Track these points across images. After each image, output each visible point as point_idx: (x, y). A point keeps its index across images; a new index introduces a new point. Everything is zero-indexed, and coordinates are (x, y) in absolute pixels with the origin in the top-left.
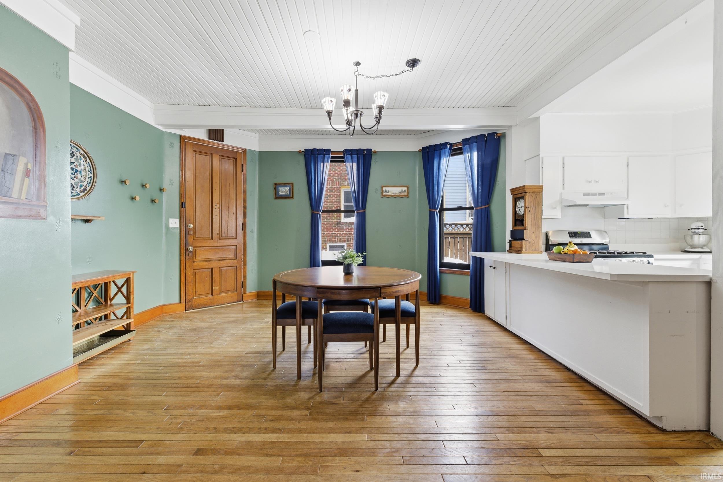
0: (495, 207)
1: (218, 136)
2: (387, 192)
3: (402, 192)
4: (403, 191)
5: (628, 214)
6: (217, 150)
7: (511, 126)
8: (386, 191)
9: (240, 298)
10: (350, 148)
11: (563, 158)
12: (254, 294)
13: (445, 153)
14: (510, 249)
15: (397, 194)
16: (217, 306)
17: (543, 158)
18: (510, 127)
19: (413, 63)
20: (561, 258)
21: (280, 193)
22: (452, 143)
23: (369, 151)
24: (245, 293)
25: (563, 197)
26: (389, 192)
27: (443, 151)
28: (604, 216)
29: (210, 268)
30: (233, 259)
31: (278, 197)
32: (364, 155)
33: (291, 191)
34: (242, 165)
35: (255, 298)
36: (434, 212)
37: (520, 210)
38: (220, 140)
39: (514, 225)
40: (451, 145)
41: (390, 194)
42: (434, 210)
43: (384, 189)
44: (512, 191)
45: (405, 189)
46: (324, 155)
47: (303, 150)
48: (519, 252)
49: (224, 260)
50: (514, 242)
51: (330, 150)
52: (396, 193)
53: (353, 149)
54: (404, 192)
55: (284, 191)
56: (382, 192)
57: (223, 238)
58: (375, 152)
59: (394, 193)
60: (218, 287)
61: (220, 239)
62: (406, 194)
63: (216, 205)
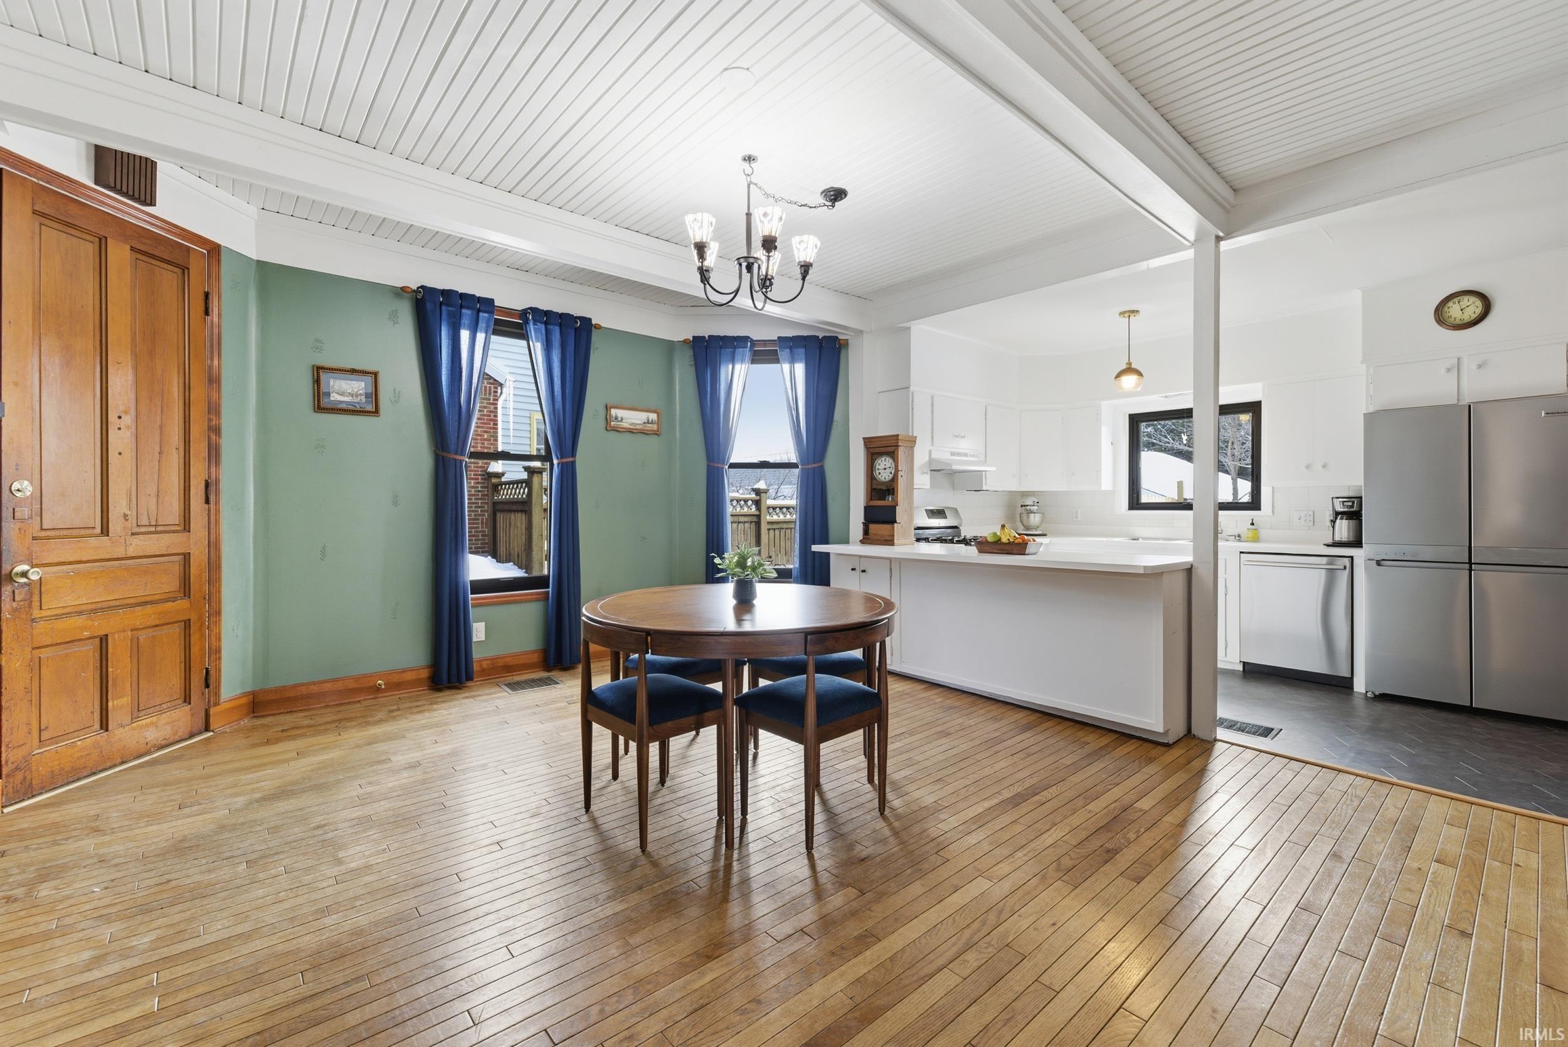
0: (831, 464)
1: (137, 181)
2: (619, 419)
3: (648, 423)
4: (650, 420)
5: (986, 484)
6: (125, 229)
7: (862, 332)
8: (616, 418)
9: (201, 723)
10: (544, 306)
11: (932, 397)
12: (243, 701)
13: (743, 355)
14: (864, 538)
15: (638, 427)
16: (123, 763)
17: (913, 393)
18: (860, 333)
19: (836, 195)
20: (1000, 550)
21: (335, 397)
22: (754, 339)
23: (587, 321)
24: (217, 704)
25: (933, 456)
26: (622, 419)
27: (739, 351)
28: (954, 487)
29: (95, 637)
30: (174, 600)
31: (321, 405)
32: (576, 329)
33: (374, 395)
34: (207, 295)
35: (248, 714)
36: (723, 468)
37: (880, 473)
38: (142, 198)
39: (869, 497)
40: (754, 343)
41: (625, 425)
42: (720, 466)
43: (614, 412)
44: (867, 441)
45: (653, 416)
46: (479, 311)
47: (414, 287)
48: (890, 543)
49: (146, 603)
50: (872, 527)
51: (492, 301)
52: (637, 424)
53: (551, 311)
54: (652, 423)
55: (350, 391)
56: (607, 420)
57: (143, 530)
58: (598, 327)
59: (632, 424)
60: (125, 699)
61: (133, 534)
62: (655, 427)
63: (120, 417)
